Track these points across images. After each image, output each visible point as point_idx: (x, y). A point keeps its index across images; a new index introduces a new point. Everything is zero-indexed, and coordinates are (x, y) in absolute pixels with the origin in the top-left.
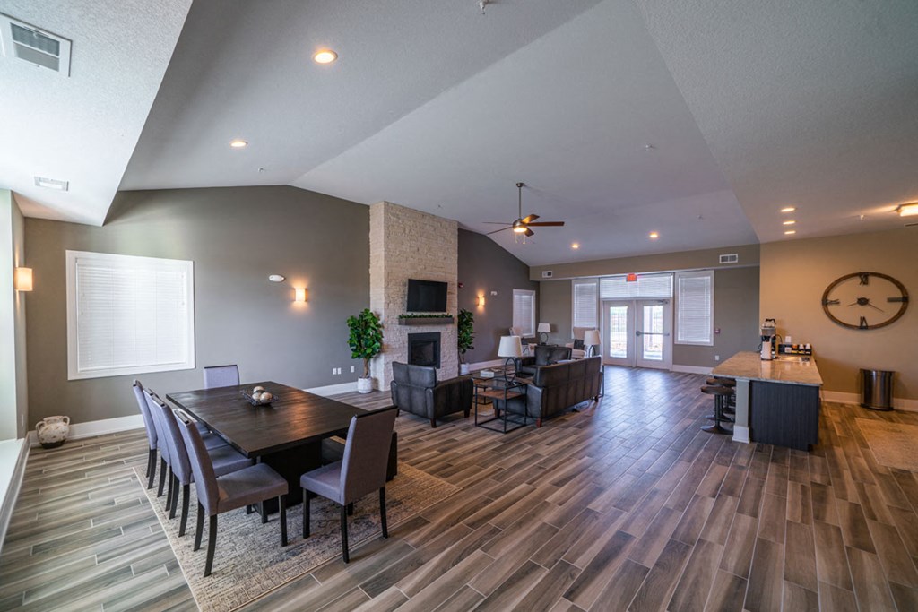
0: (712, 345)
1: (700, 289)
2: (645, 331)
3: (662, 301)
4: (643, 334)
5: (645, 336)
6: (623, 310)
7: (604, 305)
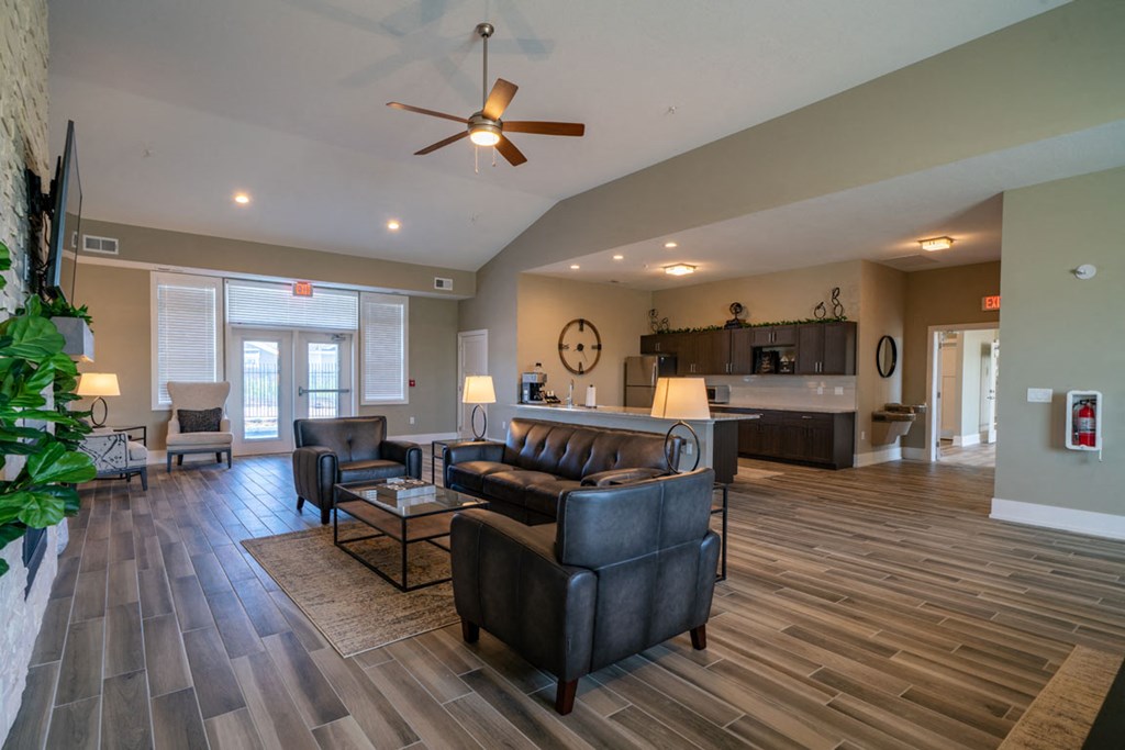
0: (407, 402)
1: (391, 320)
2: (310, 388)
3: (338, 337)
4: (307, 391)
5: (310, 394)
6: (272, 348)
7: (233, 335)
